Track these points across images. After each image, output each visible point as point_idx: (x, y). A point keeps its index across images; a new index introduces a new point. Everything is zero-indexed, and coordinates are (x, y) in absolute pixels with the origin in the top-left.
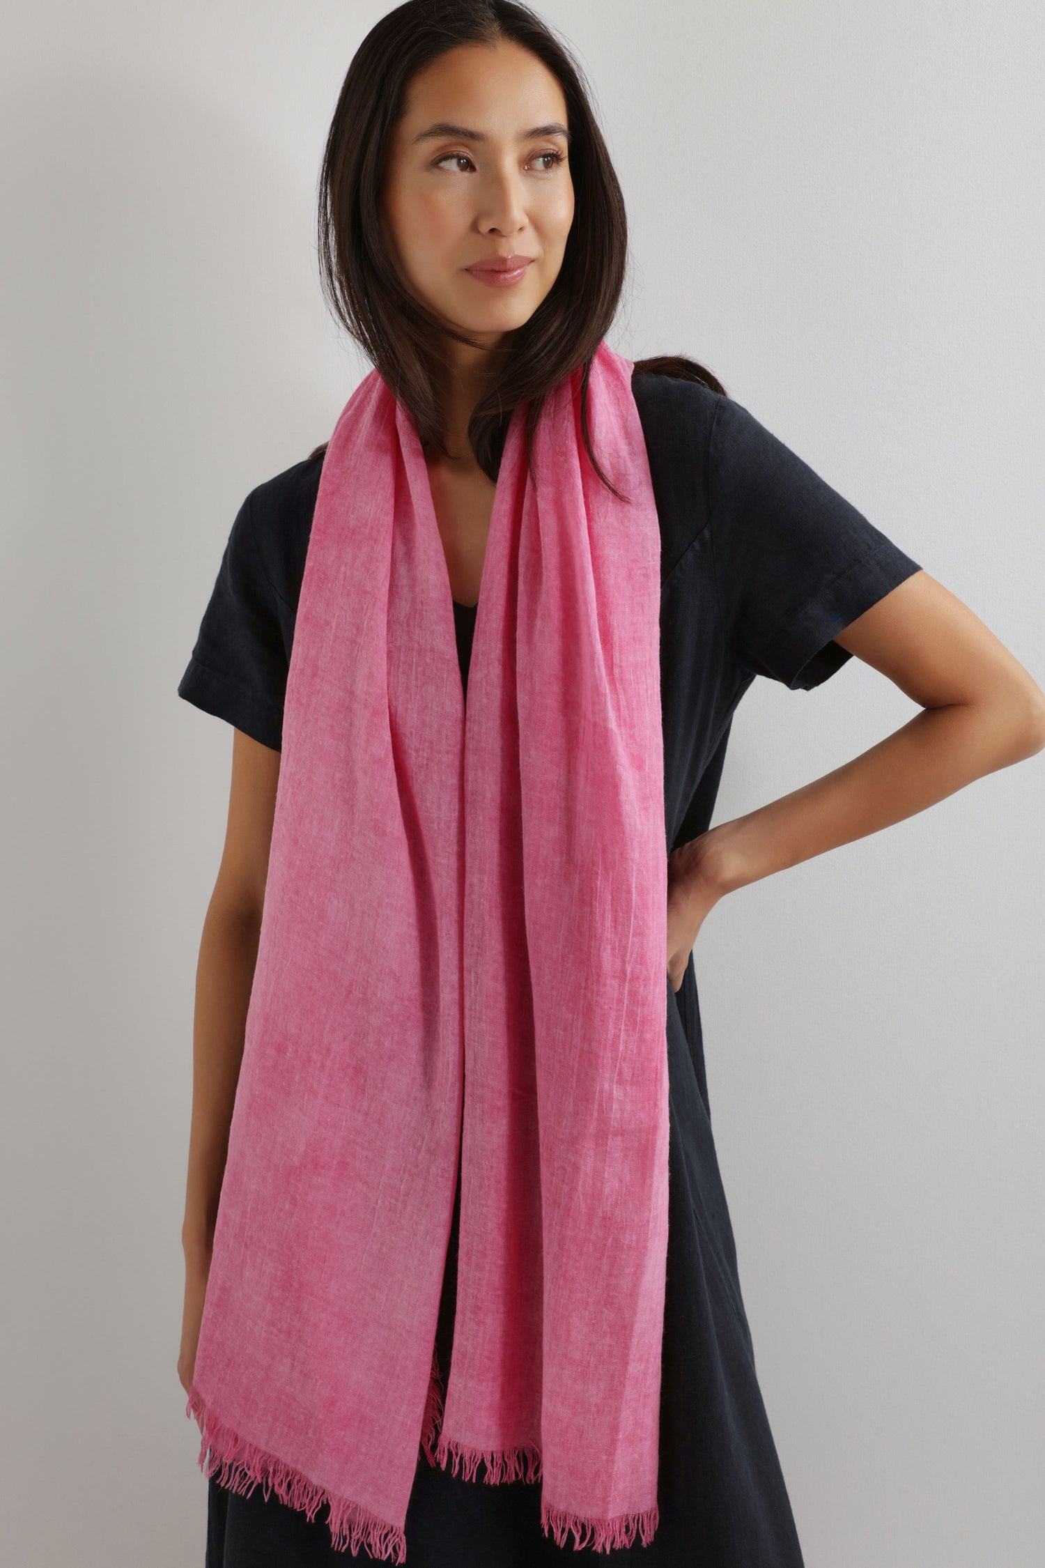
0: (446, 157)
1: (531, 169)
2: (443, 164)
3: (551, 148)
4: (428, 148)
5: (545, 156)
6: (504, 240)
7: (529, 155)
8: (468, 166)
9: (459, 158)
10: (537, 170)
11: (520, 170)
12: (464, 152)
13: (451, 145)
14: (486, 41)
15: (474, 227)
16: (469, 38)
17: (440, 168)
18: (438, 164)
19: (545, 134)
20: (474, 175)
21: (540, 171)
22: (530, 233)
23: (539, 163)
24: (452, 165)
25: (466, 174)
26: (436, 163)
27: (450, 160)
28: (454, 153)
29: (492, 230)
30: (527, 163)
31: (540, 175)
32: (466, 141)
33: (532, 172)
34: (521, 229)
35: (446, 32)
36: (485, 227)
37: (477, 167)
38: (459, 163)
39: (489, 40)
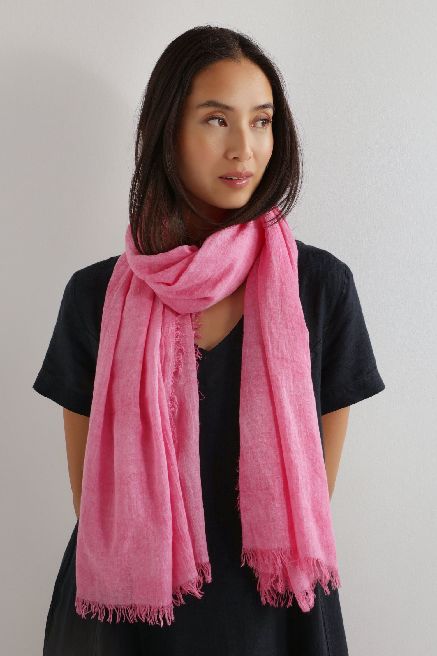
0: (213, 118)
1: (255, 126)
2: (210, 122)
3: (265, 116)
4: (204, 112)
5: (262, 120)
6: (240, 163)
7: (255, 119)
8: (223, 123)
9: (219, 119)
10: (258, 128)
11: (249, 127)
12: (222, 116)
13: (215, 112)
14: (236, 59)
15: (225, 156)
16: (227, 56)
17: (209, 124)
18: (207, 121)
19: (264, 108)
20: (226, 128)
21: (260, 128)
22: (252, 160)
23: (259, 124)
24: (215, 123)
25: (222, 128)
26: (207, 120)
27: (215, 120)
28: (218, 116)
29: (235, 158)
30: (253, 123)
31: (259, 130)
32: (224, 110)
33: (255, 128)
34: (250, 158)
35: (216, 53)
36: (231, 156)
37: (228, 124)
38: (219, 121)
39: (237, 58)
